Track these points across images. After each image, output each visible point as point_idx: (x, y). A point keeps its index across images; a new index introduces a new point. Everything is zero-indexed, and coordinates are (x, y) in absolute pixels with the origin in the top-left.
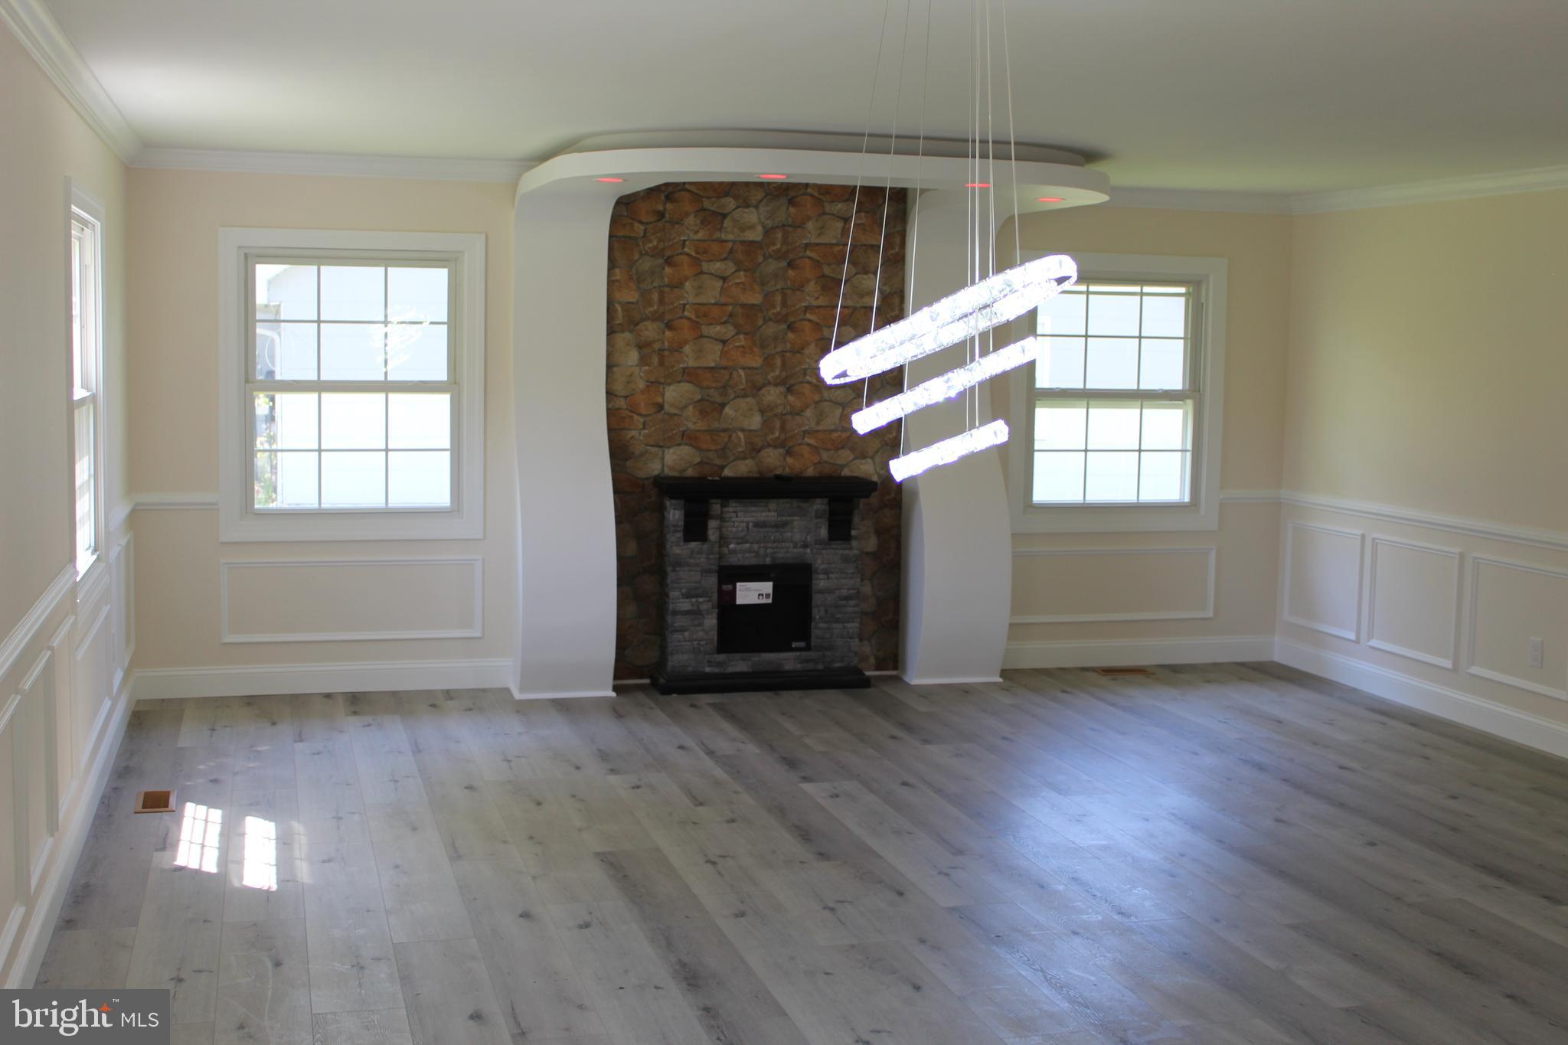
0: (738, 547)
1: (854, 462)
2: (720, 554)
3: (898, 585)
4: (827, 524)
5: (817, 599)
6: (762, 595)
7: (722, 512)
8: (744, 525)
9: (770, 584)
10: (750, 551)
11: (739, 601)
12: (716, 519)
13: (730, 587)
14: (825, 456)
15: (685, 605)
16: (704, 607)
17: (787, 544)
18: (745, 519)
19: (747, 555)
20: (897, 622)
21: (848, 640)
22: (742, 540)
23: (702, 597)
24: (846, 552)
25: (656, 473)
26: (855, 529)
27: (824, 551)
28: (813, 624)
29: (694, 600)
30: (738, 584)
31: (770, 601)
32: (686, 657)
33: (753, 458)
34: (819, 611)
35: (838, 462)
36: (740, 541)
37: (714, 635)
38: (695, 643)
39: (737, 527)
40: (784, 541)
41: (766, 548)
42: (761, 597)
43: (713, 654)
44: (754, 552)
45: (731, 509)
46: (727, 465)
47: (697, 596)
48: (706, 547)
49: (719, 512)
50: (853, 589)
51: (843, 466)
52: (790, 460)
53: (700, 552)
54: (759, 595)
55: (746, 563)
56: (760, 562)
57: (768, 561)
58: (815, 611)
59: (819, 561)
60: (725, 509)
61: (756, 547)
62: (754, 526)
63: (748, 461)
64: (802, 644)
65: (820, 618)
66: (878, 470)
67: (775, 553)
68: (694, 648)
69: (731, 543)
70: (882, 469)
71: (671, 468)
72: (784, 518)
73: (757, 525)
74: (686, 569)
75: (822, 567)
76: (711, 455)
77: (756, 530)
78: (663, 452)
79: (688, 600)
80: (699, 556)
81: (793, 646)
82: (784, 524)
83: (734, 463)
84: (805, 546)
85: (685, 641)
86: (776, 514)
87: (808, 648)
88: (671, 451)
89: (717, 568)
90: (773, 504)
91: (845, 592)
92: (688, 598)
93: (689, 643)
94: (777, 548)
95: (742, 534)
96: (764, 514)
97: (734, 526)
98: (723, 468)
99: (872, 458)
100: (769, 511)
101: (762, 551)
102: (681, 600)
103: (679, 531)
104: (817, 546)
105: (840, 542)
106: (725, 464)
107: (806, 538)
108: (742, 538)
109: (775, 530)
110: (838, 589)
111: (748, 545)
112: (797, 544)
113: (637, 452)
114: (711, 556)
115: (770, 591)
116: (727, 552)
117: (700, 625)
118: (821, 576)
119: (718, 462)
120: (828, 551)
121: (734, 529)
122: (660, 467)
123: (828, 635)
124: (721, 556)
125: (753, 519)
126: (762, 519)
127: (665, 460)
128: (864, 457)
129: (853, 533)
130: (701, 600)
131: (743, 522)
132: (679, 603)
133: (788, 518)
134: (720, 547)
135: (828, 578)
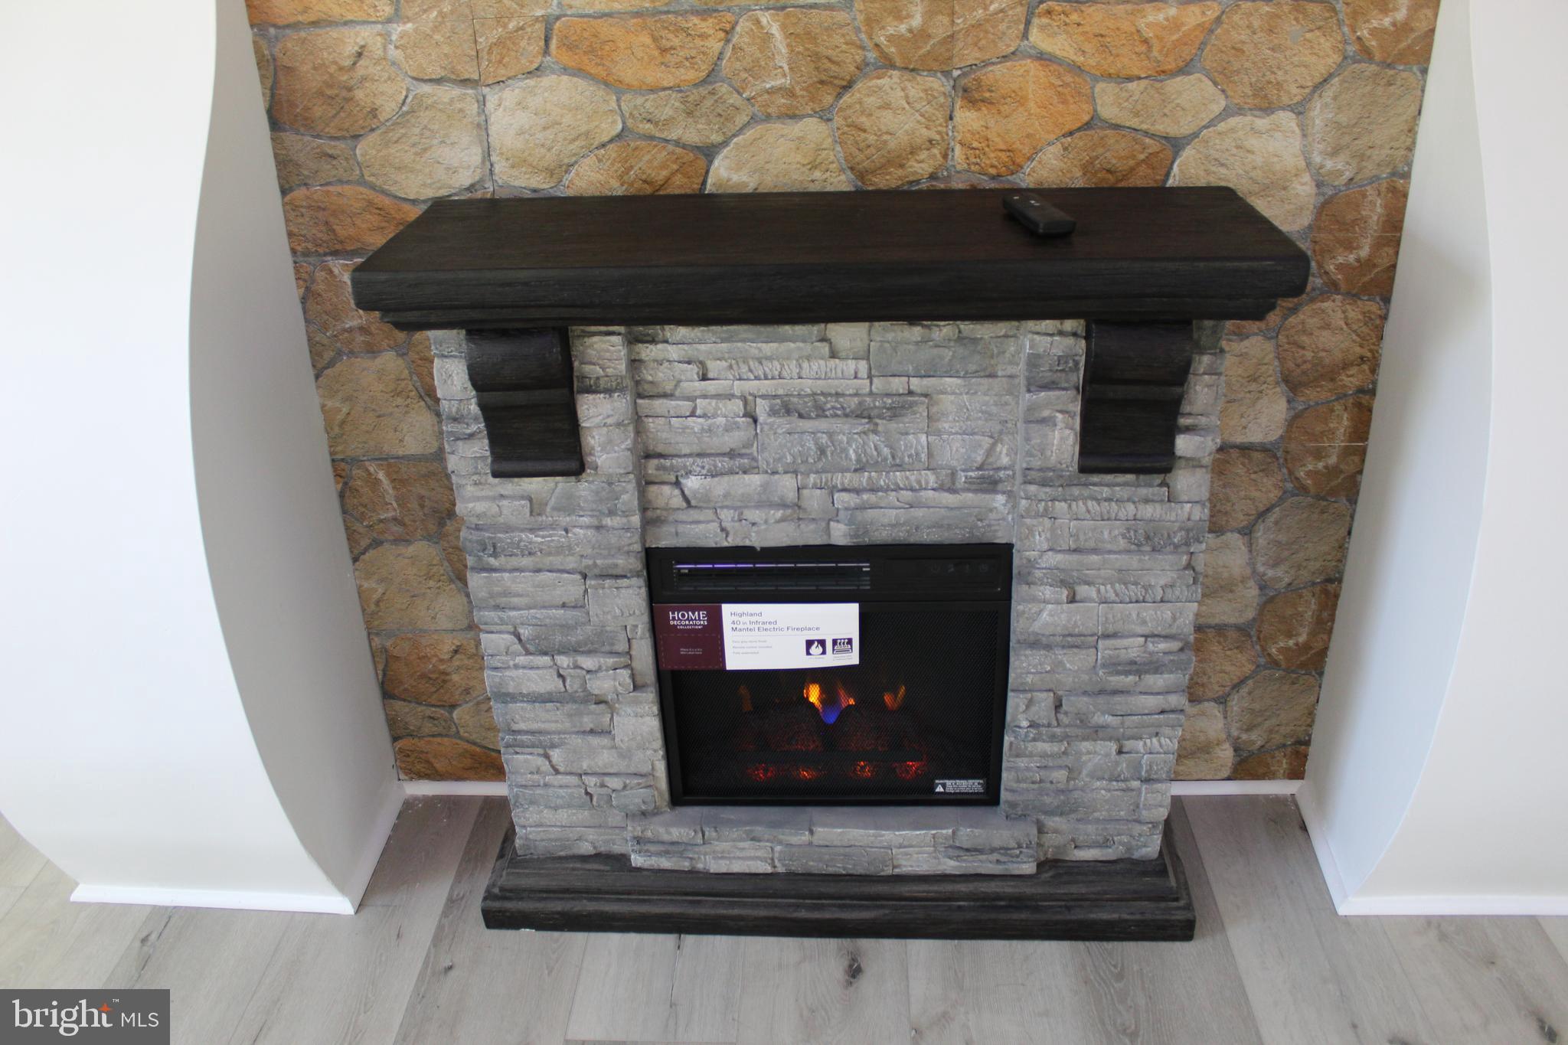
0: (720, 487)
1: (1222, 126)
2: (645, 507)
3: (1342, 548)
4: (1077, 408)
5: (1023, 666)
6: (822, 643)
7: (635, 363)
8: (737, 406)
9: (852, 610)
10: (764, 503)
11: (734, 661)
12: (609, 391)
13: (697, 619)
14: (1110, 103)
15: (537, 676)
16: (602, 685)
17: (913, 477)
18: (738, 387)
19: (754, 515)
20: (1323, 652)
21: (1136, 784)
22: (738, 460)
23: (589, 652)
24: (1148, 511)
25: (464, 179)
26: (1188, 429)
27: (1061, 506)
28: (1008, 739)
29: (563, 661)
30: (728, 610)
31: (853, 658)
32: (563, 816)
33: (824, 115)
34: (1030, 703)
35: (1163, 127)
36: (722, 463)
37: (653, 759)
38: (591, 781)
39: (704, 416)
40: (900, 467)
41: (833, 490)
42: (816, 650)
43: (656, 812)
44: (784, 505)
45: (673, 352)
46: (725, 144)
47: (574, 650)
48: (584, 488)
49: (622, 367)
50: (1167, 637)
51: (1176, 145)
52: (967, 119)
53: (569, 507)
54: (809, 644)
55: (757, 540)
56: (808, 535)
57: (840, 535)
58: (1015, 703)
59: (1040, 540)
60: (647, 352)
61: (787, 485)
62: (773, 412)
63: (796, 129)
64: (972, 785)
65: (1033, 725)
66: (1317, 159)
67: (862, 507)
68: (591, 796)
69: (689, 473)
70: (1335, 152)
71: (518, 162)
72: (898, 384)
73: (785, 408)
74: (526, 561)
75: (1053, 559)
76: (668, 107)
77: (783, 424)
78: (483, 102)
79: (547, 659)
80: (565, 520)
81: (939, 789)
82: (899, 408)
83: (749, 134)
84: (989, 484)
85: (557, 772)
86: (863, 366)
87: (990, 798)
88: (511, 95)
89: (636, 563)
90: (847, 334)
91: (1132, 648)
92: (545, 654)
93: (574, 780)
94: (873, 490)
95: (731, 440)
96: (818, 366)
97: (693, 414)
98: (708, 152)
99: (1299, 110)
100: (834, 355)
101: (814, 500)
102: (522, 660)
103: (471, 436)
104: (1033, 488)
105: (1130, 477)
106: (716, 138)
107: (990, 452)
108: (732, 454)
109: (862, 425)
110: (1107, 636)
111: (755, 480)
112: (953, 475)
113: (388, 108)
114: (608, 521)
115: (853, 630)
116: (677, 501)
117: (606, 732)
118: (1048, 592)
119: (692, 133)
120: (1080, 507)
121: (696, 423)
122: (475, 156)
123: (1061, 775)
124: (650, 517)
125: (766, 386)
126: (808, 385)
127: (493, 130)
128: (1268, 109)
129: (1183, 444)
130: (588, 662)
131: (730, 396)
132: (516, 667)
133: (916, 383)
134: (645, 483)
135: (1072, 599)
